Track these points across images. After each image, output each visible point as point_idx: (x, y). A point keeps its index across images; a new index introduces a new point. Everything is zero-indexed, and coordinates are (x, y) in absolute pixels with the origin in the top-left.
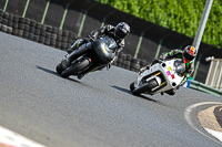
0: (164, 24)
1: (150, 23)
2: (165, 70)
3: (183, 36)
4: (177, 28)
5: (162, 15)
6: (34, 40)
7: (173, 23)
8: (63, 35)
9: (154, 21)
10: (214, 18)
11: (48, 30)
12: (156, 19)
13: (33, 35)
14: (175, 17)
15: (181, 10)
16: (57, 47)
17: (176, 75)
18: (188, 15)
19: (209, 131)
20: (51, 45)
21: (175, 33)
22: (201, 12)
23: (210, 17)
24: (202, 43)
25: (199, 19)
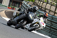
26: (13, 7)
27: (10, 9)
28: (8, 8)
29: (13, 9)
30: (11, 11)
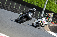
0: (36, 5)
1: (32, 4)
2: (43, 21)
3: (41, 8)
4: (39, 6)
5: (35, 2)
6: (3, 9)
7: (38, 4)
8: (10, 8)
9: (33, 4)
10: (49, 3)
11: (6, 6)
12: (34, 3)
13: (3, 8)
14: (39, 3)
15: (40, 1)
16: (9, 10)
17: (46, 22)
18: (42, 2)
19: (47, 31)
20: (7, 10)
21: (39, 7)
22: (45, 2)
23: (47, 3)
24: (45, 9)
25: (45, 3)
26: (56, 22)
27: (53, 24)
28: (51, 23)
29: (56, 24)
30: (54, 25)
